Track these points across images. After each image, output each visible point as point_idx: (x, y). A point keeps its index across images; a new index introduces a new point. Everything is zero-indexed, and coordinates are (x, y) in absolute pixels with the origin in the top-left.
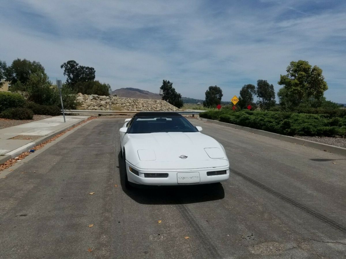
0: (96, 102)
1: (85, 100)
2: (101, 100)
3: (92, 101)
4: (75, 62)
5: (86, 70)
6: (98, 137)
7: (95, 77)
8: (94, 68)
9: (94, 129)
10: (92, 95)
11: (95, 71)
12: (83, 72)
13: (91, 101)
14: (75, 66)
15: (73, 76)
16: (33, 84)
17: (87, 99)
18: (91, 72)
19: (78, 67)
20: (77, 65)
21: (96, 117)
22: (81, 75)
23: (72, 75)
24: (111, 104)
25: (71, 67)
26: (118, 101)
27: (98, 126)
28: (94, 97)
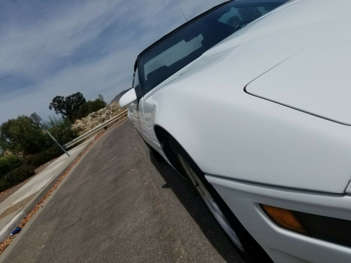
0: (97, 119)
1: (86, 124)
2: (100, 114)
3: (93, 121)
4: (59, 97)
5: (74, 98)
6: (110, 151)
7: (85, 99)
8: (79, 92)
9: (103, 144)
10: (89, 115)
11: (82, 94)
12: (72, 102)
13: (91, 121)
14: (61, 101)
15: (66, 110)
16: (18, 136)
17: (87, 122)
18: (79, 96)
19: (65, 100)
20: (63, 98)
21: (103, 132)
22: (72, 106)
23: (64, 110)
24: (112, 112)
25: (58, 103)
26: (117, 106)
27: (107, 139)
28: (92, 116)
